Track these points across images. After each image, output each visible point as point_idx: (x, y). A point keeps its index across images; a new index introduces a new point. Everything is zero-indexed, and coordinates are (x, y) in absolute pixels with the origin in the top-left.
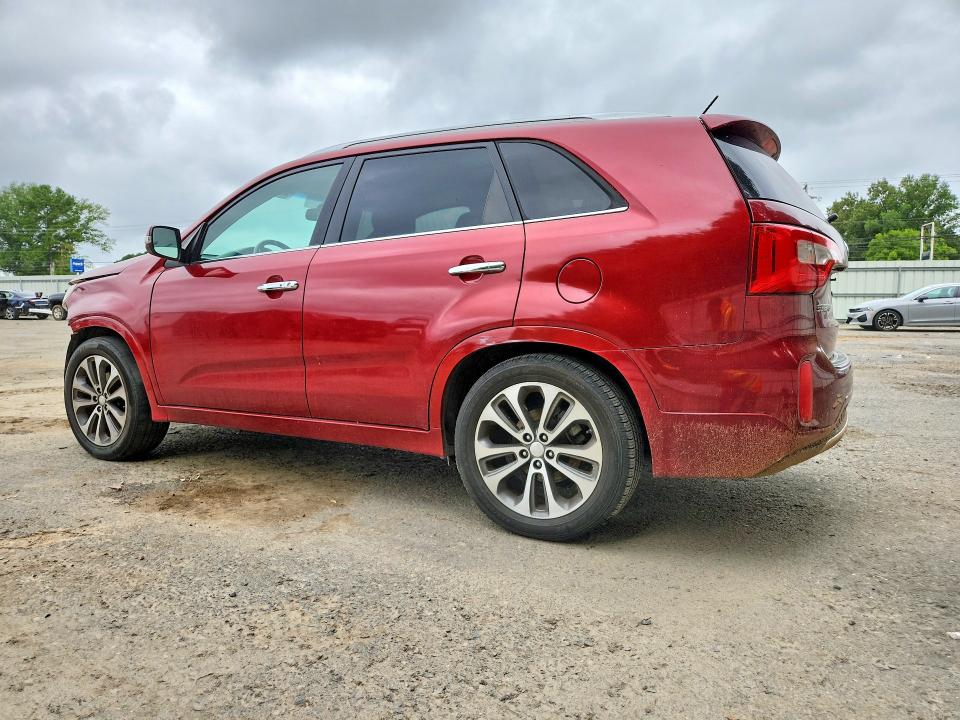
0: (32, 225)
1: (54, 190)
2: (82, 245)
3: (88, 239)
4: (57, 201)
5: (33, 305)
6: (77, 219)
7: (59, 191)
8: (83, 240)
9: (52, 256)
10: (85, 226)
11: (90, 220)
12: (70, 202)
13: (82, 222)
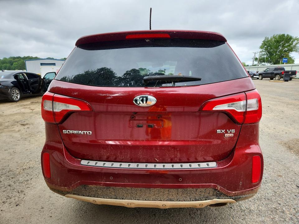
0: (277, 48)
1: (286, 35)
2: (293, 53)
3: (295, 50)
4: (286, 39)
5: (255, 75)
6: (292, 44)
7: (288, 35)
8: (293, 51)
9: (281, 57)
10: (295, 46)
11: (297, 44)
12: (291, 38)
13: (293, 45)
